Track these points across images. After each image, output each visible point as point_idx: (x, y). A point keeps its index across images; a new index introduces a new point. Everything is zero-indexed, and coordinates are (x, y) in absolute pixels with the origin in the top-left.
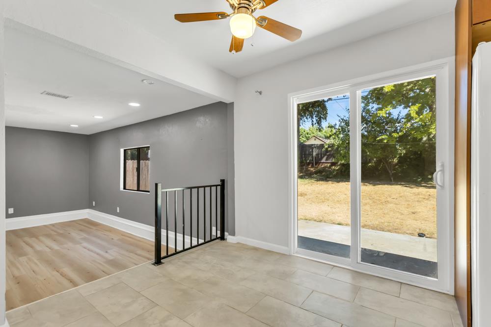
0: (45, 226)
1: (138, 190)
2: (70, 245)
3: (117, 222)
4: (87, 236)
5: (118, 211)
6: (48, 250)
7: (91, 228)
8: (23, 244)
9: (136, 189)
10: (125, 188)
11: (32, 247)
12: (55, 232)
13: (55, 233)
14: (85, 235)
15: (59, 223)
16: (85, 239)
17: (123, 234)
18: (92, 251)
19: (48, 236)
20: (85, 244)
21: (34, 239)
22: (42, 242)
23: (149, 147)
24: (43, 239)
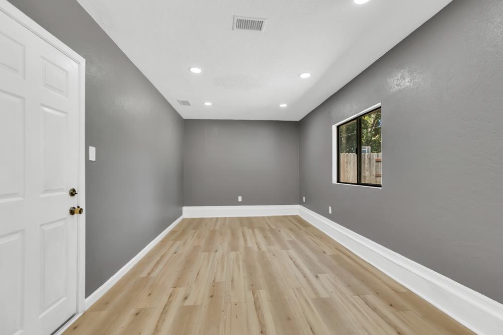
0: (263, 217)
1: (359, 183)
2: (276, 247)
3: (329, 226)
4: (295, 240)
5: (330, 212)
6: (256, 249)
7: (300, 229)
8: (241, 234)
9: (356, 183)
10: (338, 181)
11: (245, 240)
12: (269, 226)
13: (269, 228)
14: (293, 237)
15: (274, 216)
16: (293, 243)
17: (338, 248)
18: (297, 266)
19: (262, 230)
20: (292, 252)
21: (250, 230)
22: (255, 236)
23: (380, 107)
24: (256, 231)
